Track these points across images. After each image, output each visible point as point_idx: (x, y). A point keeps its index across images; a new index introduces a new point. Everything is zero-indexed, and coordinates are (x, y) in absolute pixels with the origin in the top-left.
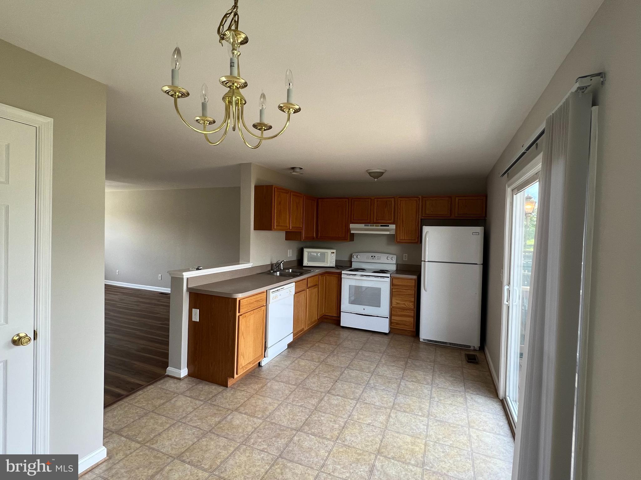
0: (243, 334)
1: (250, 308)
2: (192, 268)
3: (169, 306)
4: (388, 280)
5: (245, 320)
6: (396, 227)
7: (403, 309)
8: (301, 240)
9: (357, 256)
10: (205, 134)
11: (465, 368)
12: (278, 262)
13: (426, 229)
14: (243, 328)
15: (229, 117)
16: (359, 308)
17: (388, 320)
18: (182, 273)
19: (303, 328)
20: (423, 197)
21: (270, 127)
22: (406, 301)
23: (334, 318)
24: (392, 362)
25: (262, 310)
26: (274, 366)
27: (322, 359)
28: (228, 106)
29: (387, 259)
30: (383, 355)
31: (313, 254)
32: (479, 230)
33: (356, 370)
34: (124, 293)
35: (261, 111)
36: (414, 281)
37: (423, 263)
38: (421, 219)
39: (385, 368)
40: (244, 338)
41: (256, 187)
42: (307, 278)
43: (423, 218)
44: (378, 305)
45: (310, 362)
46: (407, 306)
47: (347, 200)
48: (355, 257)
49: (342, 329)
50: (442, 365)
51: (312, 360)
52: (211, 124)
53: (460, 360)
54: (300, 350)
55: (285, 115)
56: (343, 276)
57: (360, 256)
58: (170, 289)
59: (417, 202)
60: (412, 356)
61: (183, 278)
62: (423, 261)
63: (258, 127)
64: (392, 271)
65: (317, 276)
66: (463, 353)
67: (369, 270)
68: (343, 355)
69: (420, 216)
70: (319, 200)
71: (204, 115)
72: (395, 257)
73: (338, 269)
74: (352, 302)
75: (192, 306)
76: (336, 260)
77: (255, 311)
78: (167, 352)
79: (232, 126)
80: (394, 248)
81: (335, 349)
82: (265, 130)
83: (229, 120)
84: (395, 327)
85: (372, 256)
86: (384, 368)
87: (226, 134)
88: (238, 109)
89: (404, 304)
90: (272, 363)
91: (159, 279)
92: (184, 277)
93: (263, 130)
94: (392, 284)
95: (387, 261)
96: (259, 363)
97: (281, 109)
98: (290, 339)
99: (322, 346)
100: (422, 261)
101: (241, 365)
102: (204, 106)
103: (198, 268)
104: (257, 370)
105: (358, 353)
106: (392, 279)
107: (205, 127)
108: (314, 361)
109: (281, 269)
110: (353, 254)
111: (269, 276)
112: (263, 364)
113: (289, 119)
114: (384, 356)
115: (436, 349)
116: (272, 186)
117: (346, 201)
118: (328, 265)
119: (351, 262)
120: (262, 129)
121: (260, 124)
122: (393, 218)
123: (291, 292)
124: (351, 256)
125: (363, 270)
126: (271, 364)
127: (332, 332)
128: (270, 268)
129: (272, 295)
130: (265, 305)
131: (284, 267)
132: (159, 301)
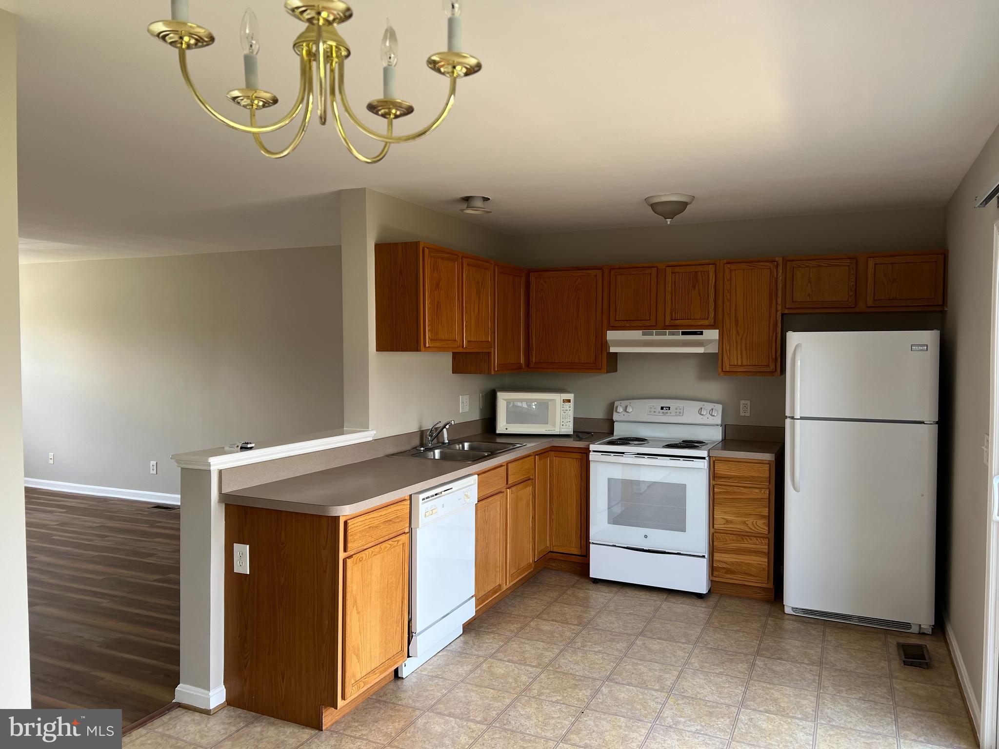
0: (355, 602)
1: (370, 539)
2: (230, 447)
3: (178, 538)
4: (704, 465)
5: (360, 567)
6: (721, 335)
7: (742, 536)
8: (489, 372)
9: (626, 407)
10: (254, 133)
11: (897, 678)
12: (437, 426)
13: (794, 339)
14: (355, 588)
15: (311, 90)
16: (634, 535)
17: (704, 563)
18: (207, 460)
19: (500, 585)
20: (786, 261)
21: (410, 110)
22: (748, 515)
23: (574, 559)
24: (717, 665)
25: (400, 543)
26: (433, 677)
27: (547, 660)
28: (308, 64)
29: (701, 414)
30: (693, 649)
31: (519, 404)
32: (929, 338)
33: (628, 684)
34: (70, 509)
35: (387, 73)
36: (767, 467)
37: (788, 422)
38: (783, 315)
39: (700, 680)
40: (358, 613)
41: (379, 248)
42: (507, 464)
43: (786, 311)
44: (680, 526)
45: (519, 667)
46: (751, 529)
47: (599, 272)
48: (620, 410)
49: (594, 585)
50: (840, 670)
51: (523, 662)
52: (267, 107)
53: (885, 660)
54: (493, 638)
55: (446, 81)
56: (592, 456)
57: (632, 407)
58: (179, 496)
59: (771, 271)
60: (767, 650)
61: (210, 471)
62: (789, 417)
63: (380, 110)
64: (714, 442)
65: (530, 458)
66: (893, 641)
67: (656, 442)
68: (596, 650)
69: (779, 308)
70: (531, 273)
71: (250, 85)
72: (719, 407)
73: (580, 439)
74: (616, 520)
75: (233, 537)
76: (575, 419)
77: (384, 545)
78: (177, 647)
79: (319, 112)
80: (716, 388)
81: (577, 635)
82: (396, 117)
83: (311, 97)
84: (723, 580)
85: (662, 408)
86: (698, 680)
87: (303, 130)
88: (332, 71)
89: (744, 523)
90: (425, 669)
91: (152, 472)
92: (212, 468)
93: (392, 116)
94: (714, 476)
95: (699, 419)
96: (396, 671)
97: (435, 66)
98: (469, 611)
99: (546, 627)
100: (786, 417)
101: (354, 676)
102: (249, 63)
103: (245, 446)
104: (391, 686)
105: (633, 644)
106: (713, 463)
107: (253, 115)
108: (528, 665)
109: (443, 443)
110: (616, 403)
111: (415, 461)
112: (405, 673)
113: (453, 91)
114: (696, 651)
115: (824, 632)
116: (417, 244)
117: (596, 276)
118: (557, 431)
119: (611, 423)
120: (389, 114)
121: (384, 104)
122: (712, 315)
123: (468, 498)
124: (611, 408)
125: (641, 441)
126: (425, 673)
127: (569, 592)
128: (416, 442)
129: (423, 507)
130: (407, 530)
131: (451, 438)
132: (152, 524)
